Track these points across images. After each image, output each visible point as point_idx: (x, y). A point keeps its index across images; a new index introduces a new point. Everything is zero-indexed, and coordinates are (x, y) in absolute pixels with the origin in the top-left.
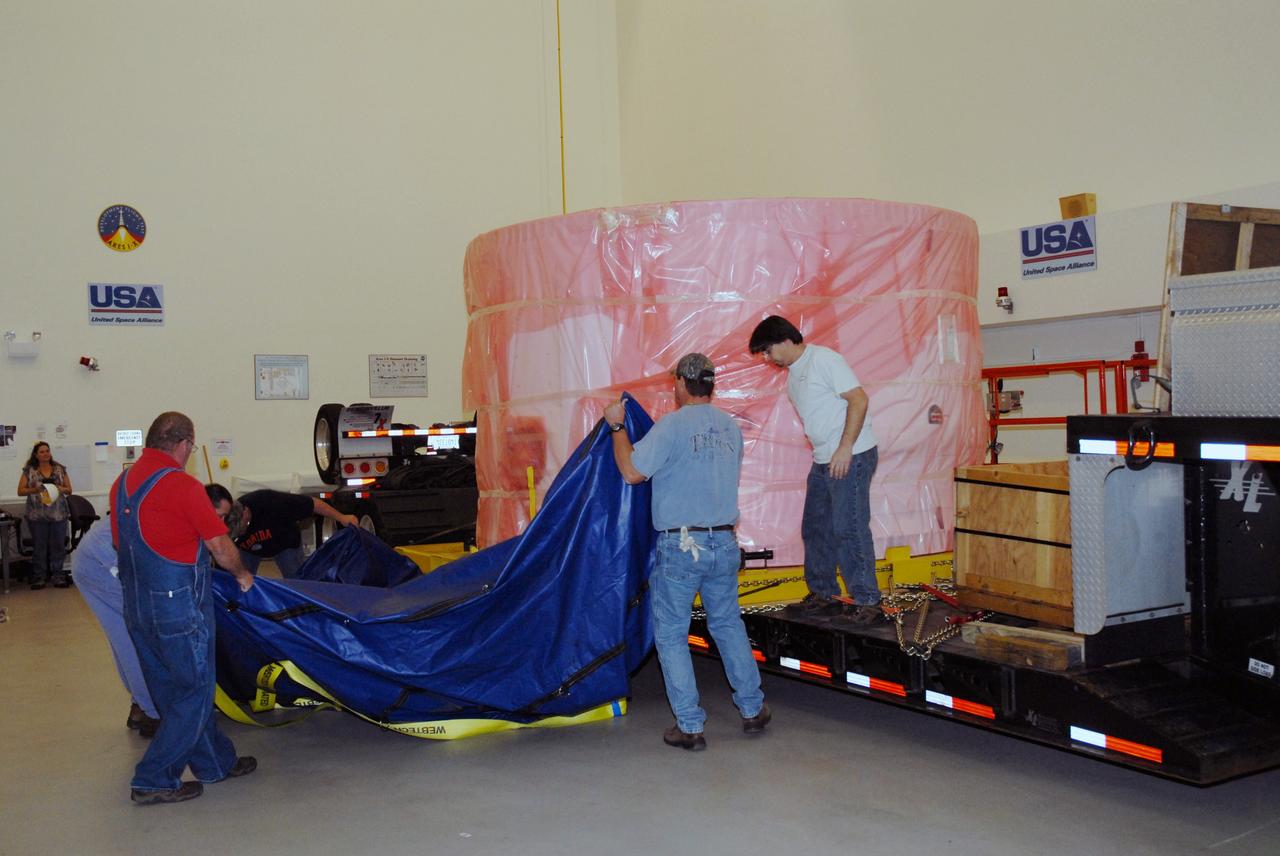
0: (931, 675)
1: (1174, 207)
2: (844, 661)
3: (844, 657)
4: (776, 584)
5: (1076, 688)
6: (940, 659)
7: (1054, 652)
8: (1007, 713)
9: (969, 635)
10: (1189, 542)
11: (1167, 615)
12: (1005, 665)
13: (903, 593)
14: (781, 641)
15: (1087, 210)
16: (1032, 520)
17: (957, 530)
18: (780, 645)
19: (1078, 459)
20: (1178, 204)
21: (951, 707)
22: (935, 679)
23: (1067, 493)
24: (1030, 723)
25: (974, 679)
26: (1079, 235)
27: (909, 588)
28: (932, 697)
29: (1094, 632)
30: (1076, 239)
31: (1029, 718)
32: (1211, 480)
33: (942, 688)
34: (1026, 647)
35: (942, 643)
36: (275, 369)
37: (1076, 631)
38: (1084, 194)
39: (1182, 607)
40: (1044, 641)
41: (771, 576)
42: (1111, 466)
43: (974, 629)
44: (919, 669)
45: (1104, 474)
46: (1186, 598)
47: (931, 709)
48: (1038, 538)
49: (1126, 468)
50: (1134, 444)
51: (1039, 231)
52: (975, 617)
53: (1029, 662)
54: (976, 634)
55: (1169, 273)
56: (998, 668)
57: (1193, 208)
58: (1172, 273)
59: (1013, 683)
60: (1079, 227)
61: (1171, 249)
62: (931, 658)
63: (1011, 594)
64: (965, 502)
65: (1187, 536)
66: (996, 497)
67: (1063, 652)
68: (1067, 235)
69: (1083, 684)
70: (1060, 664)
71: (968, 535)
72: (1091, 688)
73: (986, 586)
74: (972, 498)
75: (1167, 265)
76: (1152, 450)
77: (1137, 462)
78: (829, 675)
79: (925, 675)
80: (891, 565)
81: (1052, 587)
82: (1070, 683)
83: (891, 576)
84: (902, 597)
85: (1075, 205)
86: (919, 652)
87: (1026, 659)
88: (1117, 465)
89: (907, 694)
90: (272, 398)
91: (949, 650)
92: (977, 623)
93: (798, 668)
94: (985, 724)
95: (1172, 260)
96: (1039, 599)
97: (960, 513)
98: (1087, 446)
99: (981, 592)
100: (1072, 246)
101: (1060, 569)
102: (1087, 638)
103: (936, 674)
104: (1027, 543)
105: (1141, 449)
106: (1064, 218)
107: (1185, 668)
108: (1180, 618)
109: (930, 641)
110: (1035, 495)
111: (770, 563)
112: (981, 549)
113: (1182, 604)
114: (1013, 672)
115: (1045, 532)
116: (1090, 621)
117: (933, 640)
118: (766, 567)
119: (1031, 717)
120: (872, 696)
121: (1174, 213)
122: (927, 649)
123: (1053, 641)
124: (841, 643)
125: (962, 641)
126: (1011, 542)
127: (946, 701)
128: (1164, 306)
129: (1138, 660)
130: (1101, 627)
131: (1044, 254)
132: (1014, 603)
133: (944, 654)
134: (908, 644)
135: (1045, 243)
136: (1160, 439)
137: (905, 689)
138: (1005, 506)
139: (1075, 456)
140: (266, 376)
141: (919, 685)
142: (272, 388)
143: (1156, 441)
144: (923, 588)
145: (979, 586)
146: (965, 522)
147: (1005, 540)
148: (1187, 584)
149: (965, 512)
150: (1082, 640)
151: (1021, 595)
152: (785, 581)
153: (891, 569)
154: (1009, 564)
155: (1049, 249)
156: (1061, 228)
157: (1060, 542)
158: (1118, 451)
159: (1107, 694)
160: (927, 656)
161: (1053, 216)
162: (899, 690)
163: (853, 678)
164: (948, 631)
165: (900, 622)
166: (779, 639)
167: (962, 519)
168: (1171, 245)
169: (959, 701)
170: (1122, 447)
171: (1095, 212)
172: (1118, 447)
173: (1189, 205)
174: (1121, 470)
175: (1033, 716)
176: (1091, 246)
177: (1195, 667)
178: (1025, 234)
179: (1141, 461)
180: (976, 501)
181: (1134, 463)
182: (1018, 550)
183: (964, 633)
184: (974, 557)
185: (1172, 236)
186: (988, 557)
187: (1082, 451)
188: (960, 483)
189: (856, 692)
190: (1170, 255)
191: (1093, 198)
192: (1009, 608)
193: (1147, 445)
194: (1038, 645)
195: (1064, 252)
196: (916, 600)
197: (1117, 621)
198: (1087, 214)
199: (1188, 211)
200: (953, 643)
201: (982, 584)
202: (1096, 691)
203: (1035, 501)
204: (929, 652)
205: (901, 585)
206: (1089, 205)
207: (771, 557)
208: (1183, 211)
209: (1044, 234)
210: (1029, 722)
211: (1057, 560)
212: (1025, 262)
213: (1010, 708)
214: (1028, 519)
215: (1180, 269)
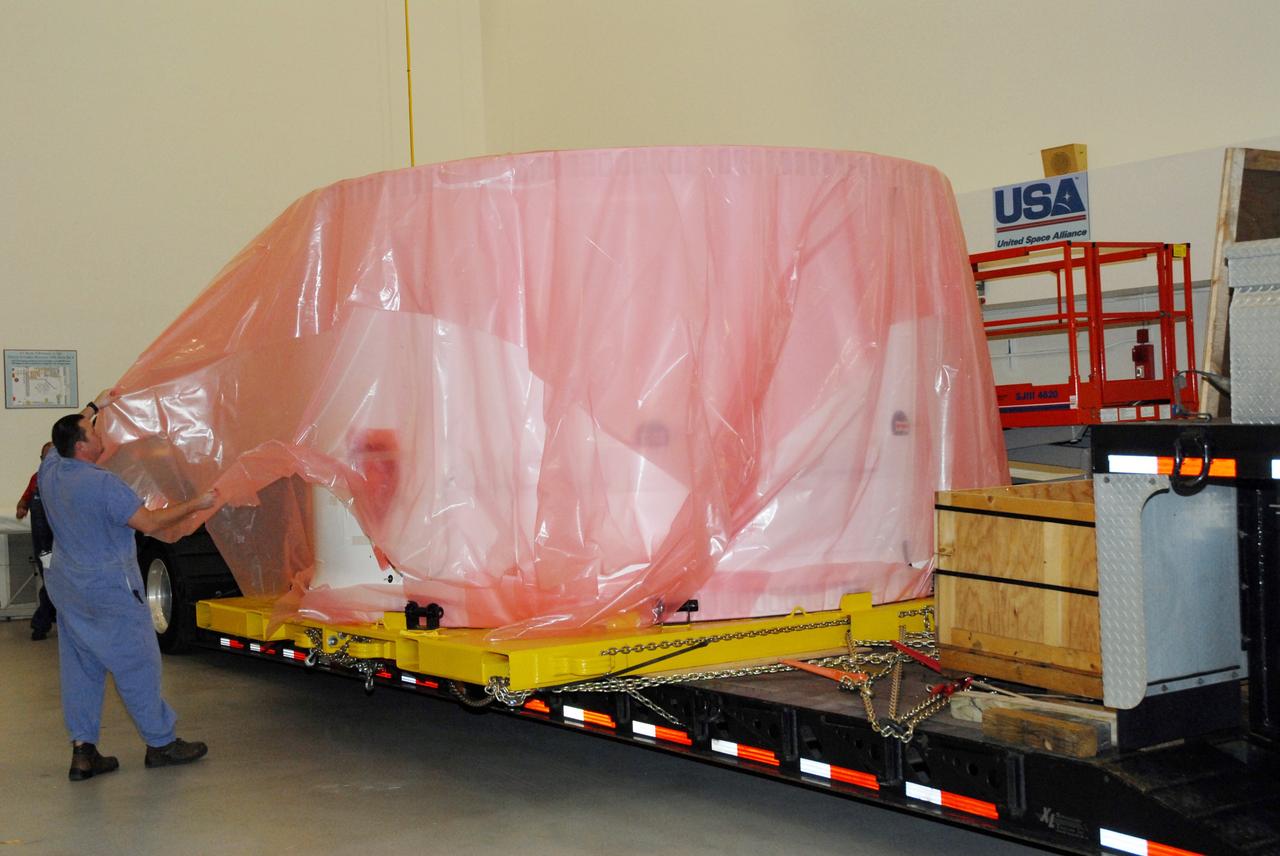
0: (911, 761)
1: (1229, 153)
2: (796, 744)
3: (796, 739)
4: (703, 644)
5: (1107, 779)
6: (924, 740)
7: (1079, 734)
8: (1015, 812)
9: (960, 709)
10: (1245, 586)
11: (1219, 681)
12: (1010, 749)
13: (867, 654)
14: (712, 719)
15: (1076, 165)
16: (1039, 559)
17: (938, 572)
18: (711, 725)
19: (1107, 480)
20: (1234, 149)
21: (939, 803)
22: (918, 767)
23: (1092, 525)
24: (1045, 825)
25: (970, 768)
26: (1067, 197)
27: (872, 646)
28: (914, 790)
29: (1130, 707)
30: (1064, 201)
31: (1044, 817)
32: (1271, 506)
33: (927, 780)
34: (1042, 725)
35: (927, 720)
36: (31, 369)
37: (1106, 704)
38: (1072, 145)
39: (1237, 671)
40: (1063, 717)
41: (697, 633)
42: (1152, 489)
43: (967, 701)
44: (896, 755)
45: (1141, 499)
46: (1242, 659)
47: (913, 806)
48: (1046, 582)
49: (1172, 491)
50: (1181, 461)
51: (1017, 191)
52: (963, 685)
53: (1048, 746)
54: (971, 710)
55: (1220, 239)
56: (1003, 752)
57: (1252, 155)
58: (1225, 239)
59: (1022, 772)
60: (1068, 186)
61: (1224, 208)
62: (912, 740)
63: (1011, 654)
64: (948, 536)
65: (1243, 579)
66: (990, 530)
67: (1092, 732)
68: (1053, 196)
69: (1118, 774)
70: (1086, 750)
71: (953, 578)
72: (1129, 779)
73: (978, 644)
74: (958, 531)
75: (1218, 230)
76: (1206, 468)
77: (1188, 484)
78: (776, 762)
79: (905, 763)
80: (849, 617)
81: (1065, 646)
82: (1100, 772)
83: (849, 631)
84: (866, 659)
85: (1060, 159)
86: (897, 731)
87: (1044, 741)
88: (1159, 487)
89: (881, 786)
90: (28, 406)
91: (938, 730)
92: (967, 692)
93: (736, 754)
94: (984, 826)
95: (1226, 223)
96: (1048, 661)
97: (944, 550)
98: (1118, 463)
99: (972, 652)
100: (1058, 210)
101: (1075, 620)
102: (1120, 712)
103: (919, 760)
104: (1031, 589)
105: (1192, 467)
106: (1046, 176)
107: (1241, 749)
108: (1235, 685)
109: (910, 719)
110: (1041, 527)
111: (695, 616)
112: (970, 597)
113: (1237, 667)
114: (1022, 758)
115: (1054, 574)
116: (1125, 691)
117: (914, 716)
118: (688, 622)
119: (1046, 816)
120: (835, 790)
121: (1229, 162)
122: (907, 729)
123: (1076, 717)
124: (792, 720)
125: (952, 717)
126: (1010, 587)
127: (934, 796)
128: (1214, 282)
129: (1181, 741)
130: (1140, 699)
131: (1023, 220)
132: (1014, 666)
133: (930, 735)
134: (883, 722)
135: (1024, 206)
136: (1217, 453)
137: (878, 780)
138: (1002, 540)
139: (1103, 476)
140: (21, 377)
141: (896, 777)
142: (28, 394)
143: (1211, 458)
144: (894, 647)
145: (969, 645)
146: (950, 561)
147: (1002, 585)
148: (1243, 641)
149: (949, 550)
150: (1114, 716)
151: (1024, 655)
152: (716, 639)
153: (849, 622)
154: (1009, 616)
155: (1030, 214)
156: (1045, 188)
157: (1074, 587)
158: (1159, 470)
159: (1150, 787)
160: (907, 737)
161: (1033, 172)
162: (871, 782)
163: (808, 766)
164: (932, 704)
165: (868, 693)
166: (709, 715)
167: (945, 558)
168: (1224, 203)
169: (950, 796)
170: (1166, 465)
171: (1085, 167)
172: (1159, 464)
173: (1248, 151)
174: (1163, 495)
175: (1049, 815)
176: (1084, 210)
177: (1254, 748)
178: (999, 196)
179: (1190, 483)
180: (963, 534)
181: (1184, 486)
182: (1020, 597)
183: (954, 707)
184: (962, 606)
185: (1225, 192)
186: (980, 606)
187: (1111, 470)
188: (942, 512)
189: (812, 786)
190: (1223, 216)
191: (1083, 150)
192: (1009, 673)
193: (1199, 462)
194: (1057, 724)
195: (1049, 218)
196: (885, 663)
197: (1158, 690)
198: (1076, 171)
199: (1246, 159)
200: (942, 720)
201: (974, 640)
202: (1135, 784)
203: (1042, 533)
204: (911, 732)
205: (861, 643)
206: (1079, 158)
207: (696, 609)
208: (1240, 159)
209: (1024, 195)
210: (1044, 822)
211: (1070, 611)
212: (1000, 230)
213: (1019, 805)
214: (1033, 557)
215: (1235, 235)
